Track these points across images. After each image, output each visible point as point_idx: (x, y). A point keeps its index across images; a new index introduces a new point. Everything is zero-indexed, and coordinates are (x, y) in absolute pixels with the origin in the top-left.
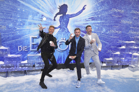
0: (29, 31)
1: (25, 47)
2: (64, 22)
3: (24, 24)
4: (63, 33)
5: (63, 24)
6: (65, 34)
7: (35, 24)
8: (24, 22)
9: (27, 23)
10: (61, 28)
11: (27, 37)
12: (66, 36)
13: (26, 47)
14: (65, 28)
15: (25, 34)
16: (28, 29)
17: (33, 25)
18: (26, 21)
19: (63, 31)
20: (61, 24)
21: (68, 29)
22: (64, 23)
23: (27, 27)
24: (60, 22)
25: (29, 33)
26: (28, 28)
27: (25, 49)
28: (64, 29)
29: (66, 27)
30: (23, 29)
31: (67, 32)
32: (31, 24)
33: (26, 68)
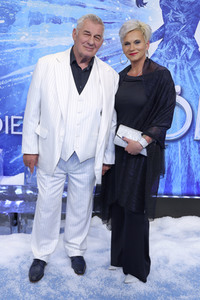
0: (32, 53)
1: (13, 118)
2: (182, 10)
3: (10, 22)
4: (172, 61)
5: (176, 20)
6: (182, 68)
7: (56, 21)
8: (12, 11)
9: (22, 18)
10: (165, 42)
11: (21, 75)
12: (183, 79)
13: (16, 121)
14: (186, 40)
15: (15, 65)
16: (26, 45)
17: (46, 27)
18: (20, 8)
19: (173, 54)
20: (165, 20)
21: (197, 46)
22: (182, 16)
23: (22, 35)
24: (165, 10)
25: (29, 63)
26: (27, 41)
27: (13, 125)
28: (181, 44)
29: (191, 35)
30: (9, 41)
31: (193, 59)
32: (38, 23)
33: (18, 203)
